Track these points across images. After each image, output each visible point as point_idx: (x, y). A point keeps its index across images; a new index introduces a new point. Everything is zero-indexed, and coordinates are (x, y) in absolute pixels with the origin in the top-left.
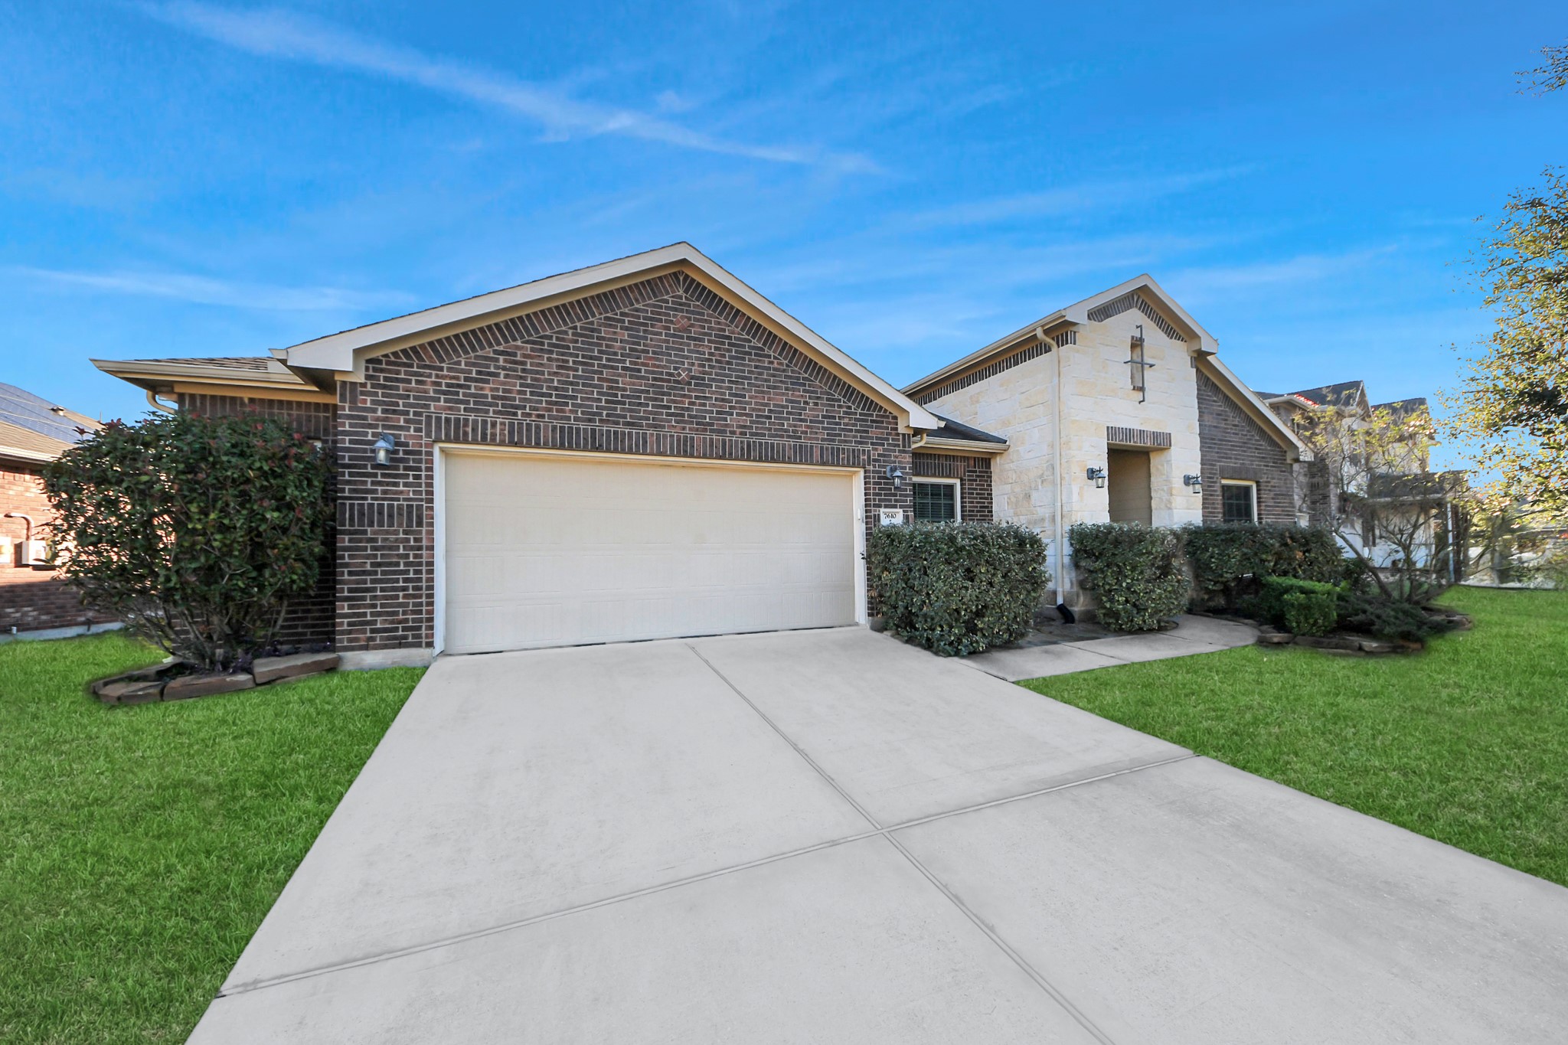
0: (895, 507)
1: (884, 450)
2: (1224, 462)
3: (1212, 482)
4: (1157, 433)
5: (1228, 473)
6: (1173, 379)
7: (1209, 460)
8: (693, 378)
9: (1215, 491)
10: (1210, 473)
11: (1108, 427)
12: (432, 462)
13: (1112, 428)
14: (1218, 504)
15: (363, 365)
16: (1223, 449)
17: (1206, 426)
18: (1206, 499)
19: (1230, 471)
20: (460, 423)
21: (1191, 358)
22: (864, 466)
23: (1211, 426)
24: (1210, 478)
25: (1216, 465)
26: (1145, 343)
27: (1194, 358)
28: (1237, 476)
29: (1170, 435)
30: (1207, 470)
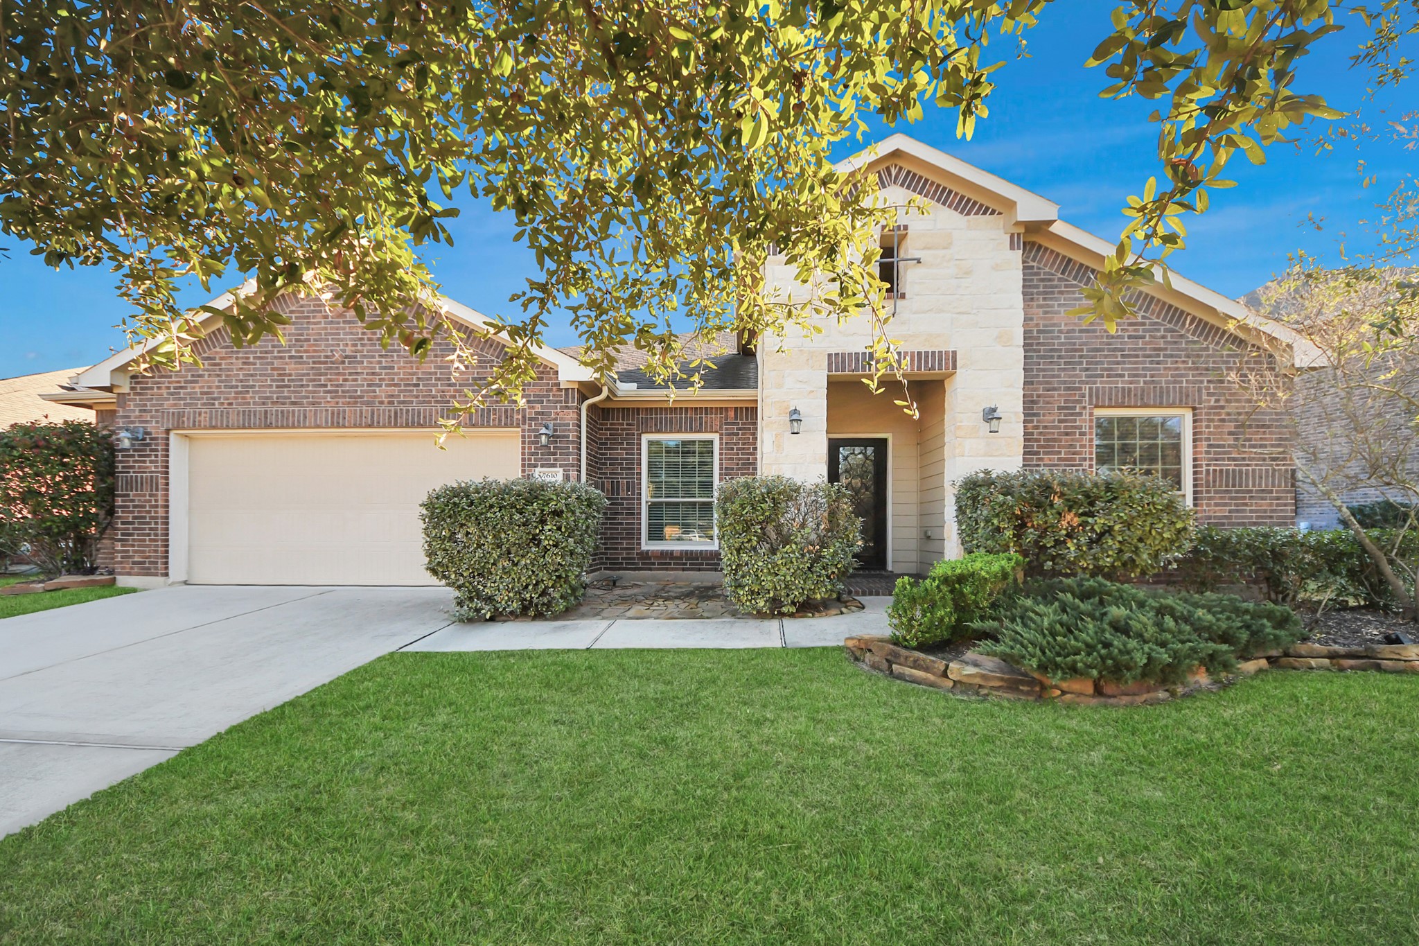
0: (554, 466)
1: (544, 407)
2: (1101, 382)
3: (1072, 414)
4: (927, 353)
5: (1110, 399)
6: (968, 273)
7: (1065, 382)
8: (346, 357)
9: (1076, 427)
10: (1066, 402)
11: (830, 355)
12: (167, 445)
13: (837, 354)
14: (1083, 446)
15: (128, 380)
16: (1102, 363)
17: (1060, 332)
18: (1054, 440)
19: (1117, 396)
20: (180, 415)
21: (1012, 236)
22: (518, 426)
23: (1073, 331)
24: (1067, 408)
25: (1080, 389)
26: (909, 231)
27: (1019, 235)
28: (1136, 401)
29: (954, 353)
30: (1058, 398)
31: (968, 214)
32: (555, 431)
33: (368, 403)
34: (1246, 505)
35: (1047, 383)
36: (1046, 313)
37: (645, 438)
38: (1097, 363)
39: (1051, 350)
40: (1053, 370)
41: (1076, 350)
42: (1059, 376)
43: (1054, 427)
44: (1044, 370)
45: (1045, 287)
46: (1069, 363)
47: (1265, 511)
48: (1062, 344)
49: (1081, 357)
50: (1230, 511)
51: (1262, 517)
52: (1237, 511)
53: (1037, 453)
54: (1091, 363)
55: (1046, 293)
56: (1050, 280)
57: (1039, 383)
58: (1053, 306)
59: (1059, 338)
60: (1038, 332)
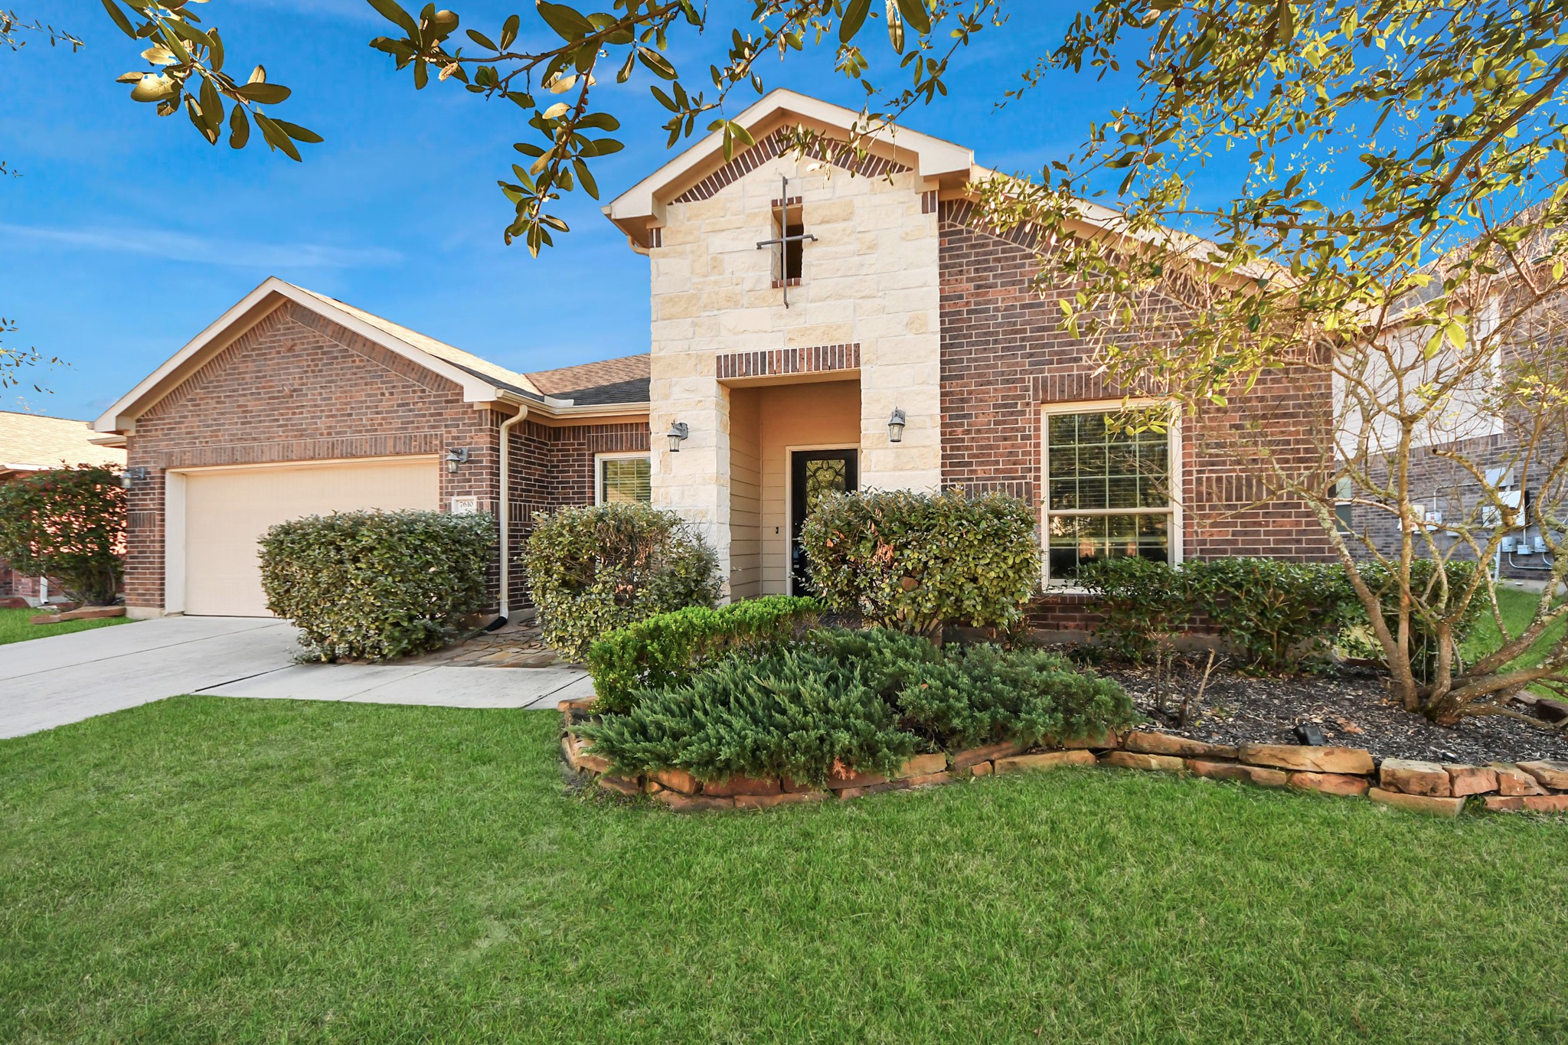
0: (468, 493)
1: (459, 431)
2: (1050, 371)
3: (1012, 414)
4: (825, 348)
5: (1062, 391)
6: (872, 247)
7: (1003, 373)
8: (295, 390)
9: (1017, 430)
10: (1004, 398)
11: (719, 358)
12: (163, 483)
13: (726, 356)
14: (1026, 453)
15: (134, 424)
16: (1052, 345)
17: (997, 309)
18: (990, 447)
19: (1071, 386)
20: (170, 455)
21: (925, 194)
22: (436, 452)
23: (1014, 307)
24: (1005, 406)
25: (1023, 380)
26: (804, 204)
27: (933, 193)
28: (1097, 392)
29: (857, 346)
30: (995, 393)
31: (872, 175)
32: (470, 455)
33: (311, 436)
34: (1259, 524)
35: (980, 375)
36: (978, 287)
37: (599, 459)
38: (1044, 346)
39: (986, 334)
40: (987, 359)
41: (1016, 332)
42: (995, 366)
43: (988, 431)
44: (975, 360)
45: (977, 254)
46: (1008, 349)
47: (1289, 533)
48: (999, 325)
49: (1023, 339)
50: (1234, 534)
51: (1284, 542)
52: (1246, 533)
53: (970, 464)
54: (1037, 346)
55: (978, 262)
56: (983, 245)
57: (970, 376)
58: (986, 278)
59: (995, 317)
60: (969, 312)
